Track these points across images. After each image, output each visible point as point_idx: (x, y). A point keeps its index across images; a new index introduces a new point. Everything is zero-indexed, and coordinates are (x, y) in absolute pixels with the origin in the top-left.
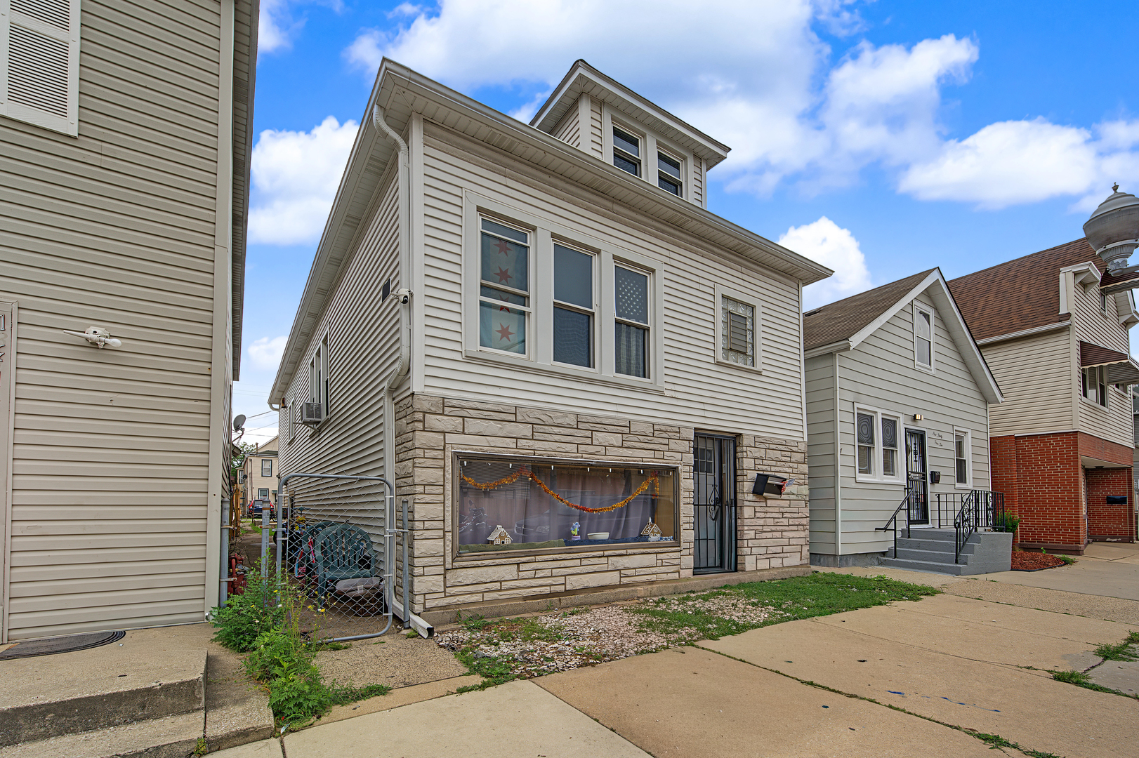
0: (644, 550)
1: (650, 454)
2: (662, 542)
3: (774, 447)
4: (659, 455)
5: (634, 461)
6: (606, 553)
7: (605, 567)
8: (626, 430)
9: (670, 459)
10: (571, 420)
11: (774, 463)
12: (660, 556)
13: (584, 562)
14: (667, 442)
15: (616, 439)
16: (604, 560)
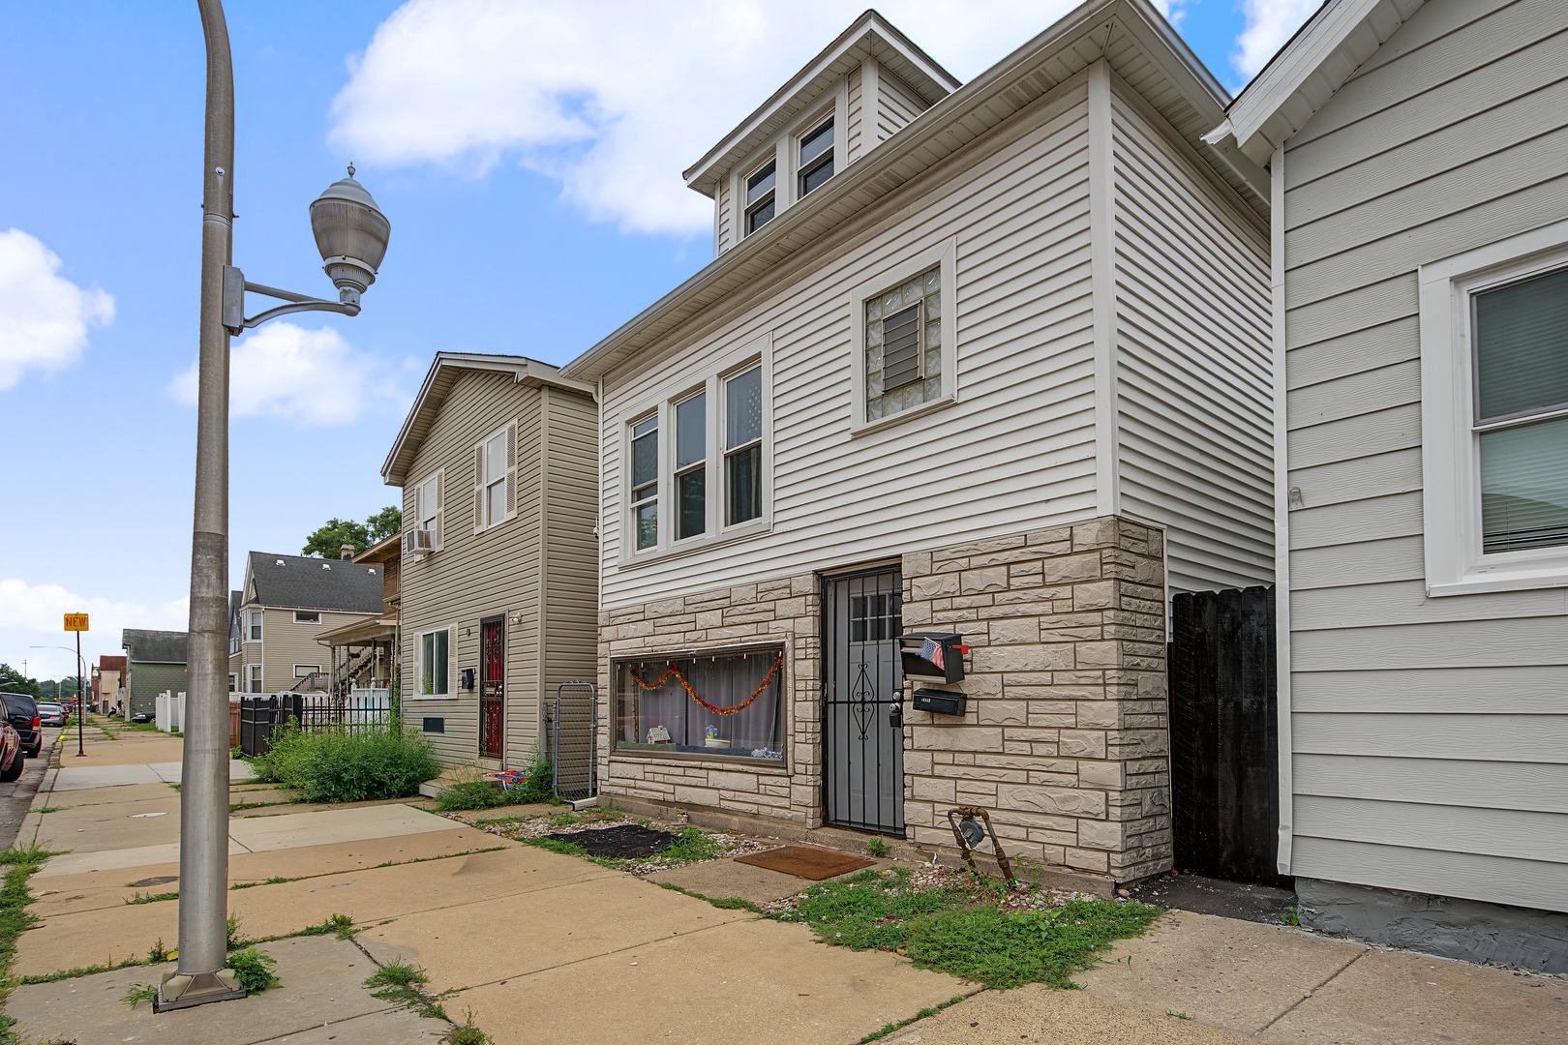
0: (745, 768)
1: (750, 629)
2: (767, 758)
3: (984, 560)
4: (762, 628)
5: (732, 643)
6: (704, 764)
7: (704, 782)
8: (726, 602)
9: (777, 632)
10: (679, 606)
11: (987, 599)
12: (762, 779)
13: (689, 772)
14: (772, 607)
15: (714, 618)
16: (703, 773)
